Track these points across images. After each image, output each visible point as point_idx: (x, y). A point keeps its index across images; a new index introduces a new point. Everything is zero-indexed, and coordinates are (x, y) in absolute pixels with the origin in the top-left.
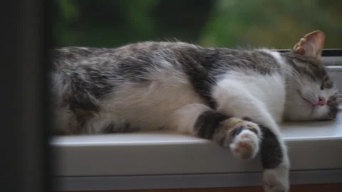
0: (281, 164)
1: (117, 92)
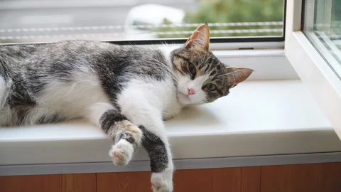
0: (166, 169)
1: (48, 89)
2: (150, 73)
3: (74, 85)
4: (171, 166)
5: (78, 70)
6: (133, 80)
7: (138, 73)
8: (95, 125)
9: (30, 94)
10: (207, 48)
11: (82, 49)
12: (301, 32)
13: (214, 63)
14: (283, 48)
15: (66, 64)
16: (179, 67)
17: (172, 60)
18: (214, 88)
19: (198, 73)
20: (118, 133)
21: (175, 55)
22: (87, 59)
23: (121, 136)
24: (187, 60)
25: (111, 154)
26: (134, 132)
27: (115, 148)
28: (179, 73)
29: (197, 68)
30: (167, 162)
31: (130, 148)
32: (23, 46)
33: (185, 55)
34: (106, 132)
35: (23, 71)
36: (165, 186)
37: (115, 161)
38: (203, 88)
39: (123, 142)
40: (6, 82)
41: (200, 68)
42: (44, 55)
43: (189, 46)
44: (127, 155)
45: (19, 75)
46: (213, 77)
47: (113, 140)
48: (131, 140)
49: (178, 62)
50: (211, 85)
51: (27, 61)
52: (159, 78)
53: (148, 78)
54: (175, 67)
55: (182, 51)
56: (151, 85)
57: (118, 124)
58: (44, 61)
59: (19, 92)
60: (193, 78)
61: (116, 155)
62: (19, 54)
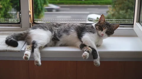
2: (91, 32)
3: (70, 35)
4: (99, 57)
5: (71, 31)
6: (86, 33)
7: (88, 32)
8: (78, 47)
9: (58, 37)
10: (105, 21)
11: (72, 25)
12: (138, 23)
13: (108, 25)
14: (133, 27)
15: (68, 30)
16: (98, 28)
17: (96, 27)
18: (109, 32)
19: (104, 29)
20: (85, 50)
21: (96, 25)
22: (73, 28)
23: (85, 51)
24: (99, 26)
25: (82, 56)
26: (89, 49)
27: (84, 54)
28: (98, 30)
29: (103, 27)
30: (98, 56)
31: (88, 54)
32: (57, 24)
33: (99, 25)
34: (81, 49)
35: (56, 31)
36: (98, 63)
37: (84, 58)
38: (106, 33)
39: (86, 52)
40: (52, 33)
41: (104, 27)
42: (62, 27)
43: (99, 22)
44: (87, 56)
45: (55, 32)
46: (108, 29)
47: (83, 52)
48: (88, 52)
49: (97, 27)
50: (108, 31)
51: (58, 28)
52: (93, 33)
53: (90, 33)
54: (96, 28)
55: (98, 24)
56: (91, 35)
57: (85, 47)
58: (62, 29)
59: (55, 37)
60: (102, 31)
61: (84, 56)
62: (56, 26)
